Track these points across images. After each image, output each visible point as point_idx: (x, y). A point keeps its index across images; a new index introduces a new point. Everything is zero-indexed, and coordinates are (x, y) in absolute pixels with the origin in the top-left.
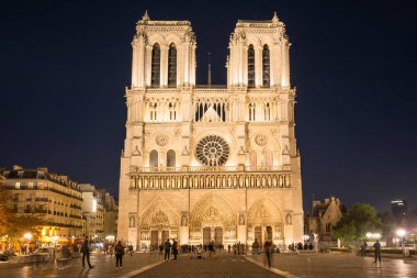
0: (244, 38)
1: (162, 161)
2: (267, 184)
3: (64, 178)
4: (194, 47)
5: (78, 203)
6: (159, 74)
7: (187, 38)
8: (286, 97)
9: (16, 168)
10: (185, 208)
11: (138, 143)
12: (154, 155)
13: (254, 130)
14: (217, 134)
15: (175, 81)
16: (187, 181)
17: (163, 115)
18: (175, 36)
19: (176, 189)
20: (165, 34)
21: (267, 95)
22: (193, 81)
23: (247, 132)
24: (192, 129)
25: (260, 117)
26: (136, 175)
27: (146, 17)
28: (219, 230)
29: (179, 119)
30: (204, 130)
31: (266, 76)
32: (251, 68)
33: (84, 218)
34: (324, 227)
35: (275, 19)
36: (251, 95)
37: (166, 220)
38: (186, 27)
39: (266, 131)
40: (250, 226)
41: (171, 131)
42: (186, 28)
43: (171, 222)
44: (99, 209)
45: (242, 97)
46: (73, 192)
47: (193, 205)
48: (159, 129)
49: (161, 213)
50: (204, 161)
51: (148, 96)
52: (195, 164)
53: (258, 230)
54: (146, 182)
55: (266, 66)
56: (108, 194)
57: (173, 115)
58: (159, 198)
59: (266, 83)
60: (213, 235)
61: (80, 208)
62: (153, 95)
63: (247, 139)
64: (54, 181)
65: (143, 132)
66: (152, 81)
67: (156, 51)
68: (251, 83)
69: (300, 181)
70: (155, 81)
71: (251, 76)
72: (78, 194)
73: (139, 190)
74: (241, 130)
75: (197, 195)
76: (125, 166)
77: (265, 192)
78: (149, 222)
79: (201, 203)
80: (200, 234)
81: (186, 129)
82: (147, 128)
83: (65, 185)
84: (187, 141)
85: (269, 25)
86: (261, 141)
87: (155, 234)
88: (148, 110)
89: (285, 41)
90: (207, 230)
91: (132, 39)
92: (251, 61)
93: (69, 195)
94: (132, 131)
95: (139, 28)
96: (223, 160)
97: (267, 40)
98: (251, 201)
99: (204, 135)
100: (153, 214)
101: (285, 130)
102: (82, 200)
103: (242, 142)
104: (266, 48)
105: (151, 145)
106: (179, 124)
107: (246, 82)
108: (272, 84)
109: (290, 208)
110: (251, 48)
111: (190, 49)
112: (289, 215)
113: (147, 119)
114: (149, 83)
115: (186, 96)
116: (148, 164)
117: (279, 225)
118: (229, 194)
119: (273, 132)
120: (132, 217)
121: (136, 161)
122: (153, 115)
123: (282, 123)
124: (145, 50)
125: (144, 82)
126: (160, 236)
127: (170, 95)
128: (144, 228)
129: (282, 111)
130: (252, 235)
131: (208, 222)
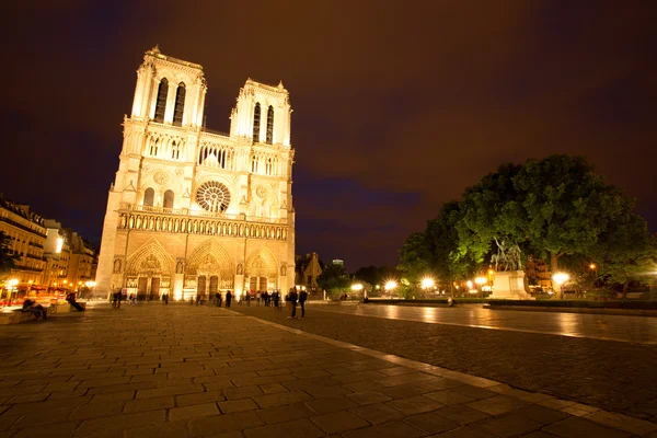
0: (253, 95)
1: (158, 200)
2: (266, 235)
3: (25, 208)
4: (205, 91)
5: (40, 240)
6: (164, 109)
7: (199, 81)
8: (286, 156)
10: (182, 254)
11: (134, 177)
12: (149, 194)
13: (255, 182)
14: (220, 180)
15: (181, 120)
16: (186, 225)
17: (165, 152)
18: (188, 77)
19: (173, 231)
20: (176, 71)
21: (269, 150)
22: (200, 124)
23: (249, 183)
24: (195, 172)
25: (261, 169)
26: (128, 213)
27: (156, 50)
28: (214, 279)
31: (269, 133)
32: (257, 123)
33: (45, 259)
34: (306, 279)
35: (281, 86)
36: (256, 148)
37: (158, 266)
38: (197, 71)
39: (266, 185)
40: (246, 276)
41: (172, 170)
42: (199, 71)
43: (164, 268)
44: (64, 250)
45: (248, 149)
46: (35, 226)
47: (191, 250)
48: (159, 166)
49: (152, 258)
50: (205, 207)
51: (150, 129)
52: (196, 210)
53: (254, 280)
54: (139, 222)
55: (270, 125)
56: (75, 234)
57: (176, 154)
58: (153, 241)
59: (269, 140)
60: (208, 284)
61: (41, 247)
62: (155, 129)
63: (249, 190)
64: (11, 209)
65: (141, 166)
66: (156, 115)
67: (163, 86)
68: (256, 138)
69: (293, 235)
70: (159, 115)
71: (256, 131)
72: (41, 229)
73: (130, 230)
74: (244, 180)
75: (196, 240)
76: (114, 201)
77: (264, 242)
78: (138, 267)
79: (199, 250)
80: (194, 283)
81: (189, 171)
82: (144, 163)
83: (26, 218)
84: (189, 184)
85: (275, 89)
86: (261, 192)
87: (143, 281)
88: (149, 144)
89: (288, 106)
90: (202, 279)
91: (138, 68)
92: (257, 117)
93: (29, 230)
94: (126, 164)
95: (148, 59)
96: (223, 208)
97: (273, 102)
98: (249, 250)
99: (206, 181)
100: (143, 258)
101: (284, 186)
102: (45, 237)
103: (245, 192)
104: (271, 109)
105: (148, 182)
106: (184, 164)
107: (251, 134)
108: (274, 142)
109: (284, 260)
110: (258, 106)
111: (201, 92)
112: (284, 267)
113: (146, 154)
114: (152, 116)
115: (192, 138)
116: (141, 202)
117: (274, 276)
118: (228, 242)
119: (273, 186)
120: (118, 261)
121: (129, 197)
122: (154, 150)
123: (282, 179)
124: (152, 82)
125: (147, 114)
126: (149, 284)
127: (174, 133)
128: (130, 274)
129: (283, 167)
130: (248, 285)
131: (203, 270)
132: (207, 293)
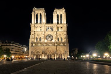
0: (56, 12)
1: (38, 40)
2: (61, 45)
4: (45, 14)
6: (38, 20)
8: (65, 26)
9: (7, 41)
10: (43, 50)
11: (33, 36)
12: (37, 38)
13: (58, 33)
14: (51, 34)
15: (41, 22)
17: (39, 30)
18: (41, 12)
19: (41, 46)
20: (39, 11)
21: (61, 25)
22: (45, 22)
23: (57, 33)
24: (45, 33)
25: (60, 30)
26: (33, 43)
27: (35, 8)
28: (51, 55)
29: (42, 30)
30: (48, 33)
31: (61, 21)
32: (58, 19)
33: (23, 52)
34: (74, 54)
35: (63, 8)
36: (58, 25)
37: (39, 53)
39: (61, 33)
40: (57, 54)
41: (40, 33)
42: (44, 10)
45: (56, 26)
47: (45, 49)
48: (38, 33)
49: (38, 51)
50: (48, 40)
51: (35, 25)
52: (46, 41)
53: (59, 55)
54: (35, 44)
55: (61, 19)
57: (41, 30)
58: (38, 48)
59: (61, 23)
60: (49, 56)
61: (22, 50)
62: (36, 25)
66: (36, 22)
67: (37, 15)
68: (58, 23)
69: (68, 44)
70: (37, 22)
71: (58, 21)
73: (33, 46)
74: (55, 33)
75: (46, 47)
76: (30, 41)
77: (61, 47)
78: (36, 53)
79: (47, 49)
81: (43, 33)
82: (35, 33)
83: (18, 45)
85: (62, 9)
86: (60, 35)
87: (37, 56)
88: (35, 28)
89: (65, 13)
90: (48, 55)
91: (32, 12)
92: (58, 18)
93: (19, 47)
94: (32, 33)
95: (33, 10)
96: (52, 40)
97: (61, 13)
98: (57, 49)
100: (36, 51)
101: (65, 33)
103: (56, 36)
104: (61, 15)
105: (36, 36)
106: (42, 32)
107: (57, 22)
109: (66, 50)
110: (58, 15)
111: (44, 15)
112: (66, 52)
113: (35, 30)
114: (35, 22)
115: (43, 25)
116: (35, 41)
117: (64, 54)
118: (53, 47)
119: (63, 34)
120: (32, 52)
121: (33, 40)
122: (36, 30)
123: (64, 31)
124: (35, 15)
125: (34, 22)
126: (38, 56)
127: (40, 25)
128: (34, 55)
129: (64, 29)
130: (58, 56)
131: (48, 53)
132: (49, 58)
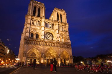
1: (35, 36)
8: (67, 26)
11: (28, 29)
12: (32, 35)
13: (60, 33)
16: (43, 43)
17: (36, 24)
18: (40, 6)
43: (37, 56)
44: (9, 53)
48: (35, 27)
49: (34, 53)
51: (32, 18)
54: (30, 42)
66: (33, 14)
75: (46, 48)
76: (23, 36)
77: (65, 49)
79: (47, 51)
81: (43, 28)
82: (31, 26)
90: (48, 60)
100: (31, 53)
102: (5, 48)
103: (58, 35)
119: (65, 34)
121: (27, 35)
122: (33, 23)
123: (67, 32)
126: (33, 61)
127: (38, 19)
128: (28, 58)
131: (48, 57)
